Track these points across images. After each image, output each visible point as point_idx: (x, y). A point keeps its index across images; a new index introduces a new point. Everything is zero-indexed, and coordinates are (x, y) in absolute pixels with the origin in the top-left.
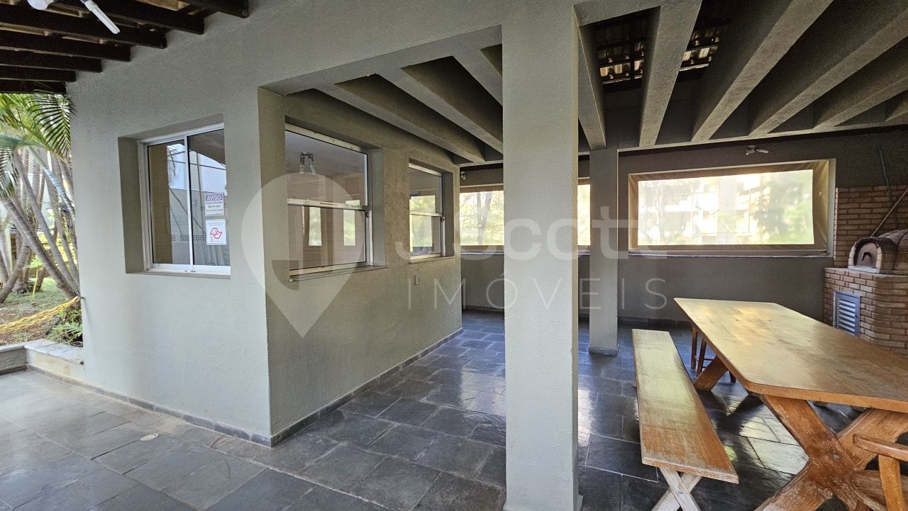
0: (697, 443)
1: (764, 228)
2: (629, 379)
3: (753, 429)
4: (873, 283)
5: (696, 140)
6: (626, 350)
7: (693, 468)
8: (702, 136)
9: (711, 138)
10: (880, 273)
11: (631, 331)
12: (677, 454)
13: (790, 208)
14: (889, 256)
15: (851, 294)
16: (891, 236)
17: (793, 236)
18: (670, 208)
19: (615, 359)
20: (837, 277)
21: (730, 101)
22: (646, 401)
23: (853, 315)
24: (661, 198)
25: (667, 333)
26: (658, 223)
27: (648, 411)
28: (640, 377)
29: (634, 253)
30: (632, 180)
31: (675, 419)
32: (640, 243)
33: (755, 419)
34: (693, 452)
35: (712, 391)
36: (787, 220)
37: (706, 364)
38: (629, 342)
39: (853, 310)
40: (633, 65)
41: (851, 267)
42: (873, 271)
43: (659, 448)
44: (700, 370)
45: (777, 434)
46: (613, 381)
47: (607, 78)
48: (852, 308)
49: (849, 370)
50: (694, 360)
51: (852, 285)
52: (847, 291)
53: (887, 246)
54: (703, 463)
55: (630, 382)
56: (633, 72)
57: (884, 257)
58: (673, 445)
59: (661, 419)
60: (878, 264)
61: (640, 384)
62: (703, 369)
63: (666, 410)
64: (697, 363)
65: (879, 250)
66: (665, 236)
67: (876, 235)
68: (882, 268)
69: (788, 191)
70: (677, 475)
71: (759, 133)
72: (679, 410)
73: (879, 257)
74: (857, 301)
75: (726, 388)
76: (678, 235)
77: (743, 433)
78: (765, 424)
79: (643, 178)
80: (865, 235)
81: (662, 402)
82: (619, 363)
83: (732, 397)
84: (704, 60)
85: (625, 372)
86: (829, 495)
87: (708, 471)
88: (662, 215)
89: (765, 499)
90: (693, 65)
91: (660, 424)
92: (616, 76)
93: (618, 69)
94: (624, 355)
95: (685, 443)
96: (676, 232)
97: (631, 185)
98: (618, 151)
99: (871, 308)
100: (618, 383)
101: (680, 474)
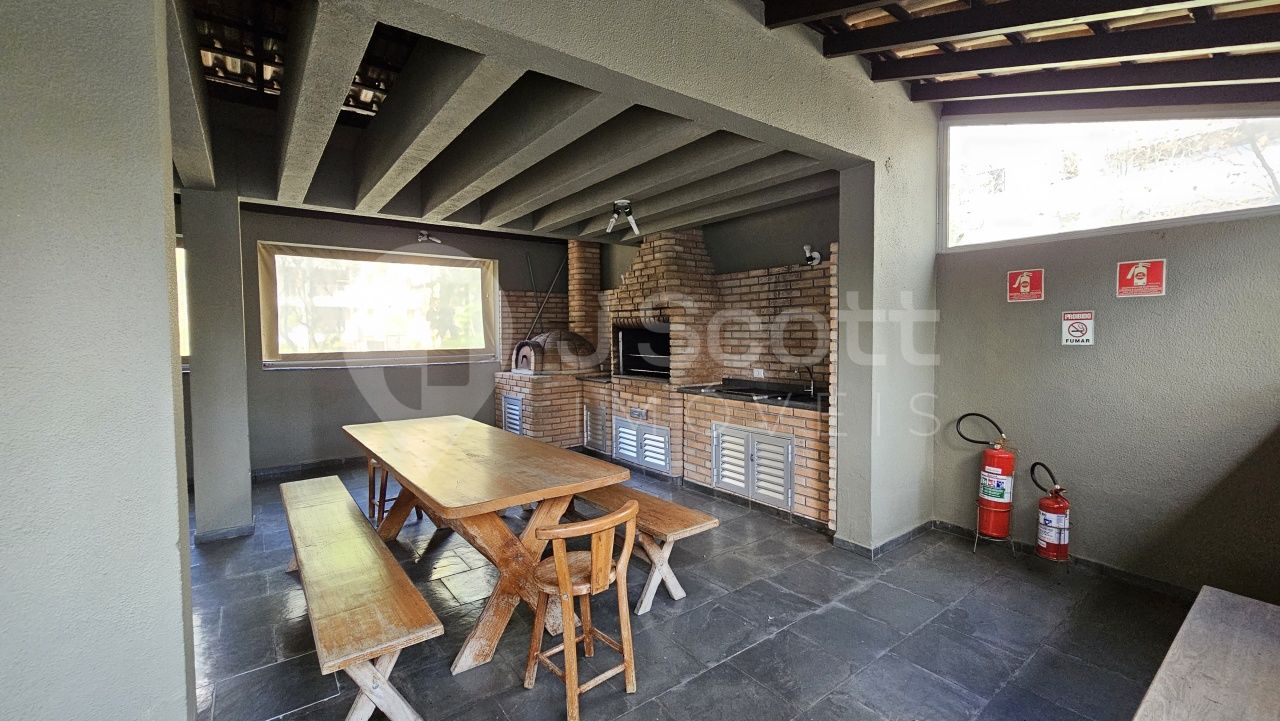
0: (394, 609)
1: (436, 331)
2: (279, 563)
3: (444, 567)
4: (529, 384)
5: (361, 210)
6: (270, 521)
7: (391, 644)
8: (370, 205)
9: (381, 211)
10: (535, 375)
11: (279, 490)
12: (373, 636)
13: (459, 310)
14: (539, 358)
15: (514, 397)
16: (539, 339)
17: (463, 340)
18: (322, 300)
19: (251, 541)
20: (503, 381)
21: (403, 170)
22: (317, 583)
23: (518, 418)
24: (307, 285)
25: (335, 478)
26: (304, 320)
27: (322, 597)
28: (302, 553)
29: (273, 366)
30: (263, 250)
31: (361, 591)
32: (282, 351)
33: (446, 554)
34: (390, 623)
35: (398, 538)
36: (457, 322)
37: (388, 506)
38: (278, 507)
39: (517, 413)
40: (261, 71)
41: (514, 370)
42: (528, 373)
43: (345, 640)
44: (381, 518)
45: (468, 561)
46: (251, 577)
47: (211, 71)
48: (516, 410)
49: (525, 469)
50: (372, 506)
51: (516, 389)
52: (513, 395)
53: (539, 349)
54: (404, 630)
55: (279, 568)
56: (260, 82)
57: (535, 359)
58: (364, 627)
59: (343, 599)
60: (532, 367)
61: (304, 562)
62: (385, 515)
63: (348, 585)
64: (377, 508)
65: (532, 353)
66: (317, 341)
67: (529, 339)
68: (535, 370)
69: (456, 291)
70: (370, 665)
71: (433, 218)
72: (365, 577)
73: (533, 359)
74: (520, 403)
75: (413, 529)
76: (336, 339)
77: (434, 576)
78: (456, 556)
79: (282, 251)
80: (521, 339)
81: (342, 575)
82: (259, 545)
83: (421, 537)
84: (366, 106)
85: (269, 556)
86: (516, 601)
87: (411, 636)
88: (310, 309)
89: (463, 640)
90: (351, 106)
91: (343, 606)
92: (229, 75)
93: (233, 64)
94: (268, 529)
95: (379, 616)
96: (332, 335)
97: (263, 257)
98: (240, 199)
99: (530, 409)
100: (258, 578)
101: (373, 661)
